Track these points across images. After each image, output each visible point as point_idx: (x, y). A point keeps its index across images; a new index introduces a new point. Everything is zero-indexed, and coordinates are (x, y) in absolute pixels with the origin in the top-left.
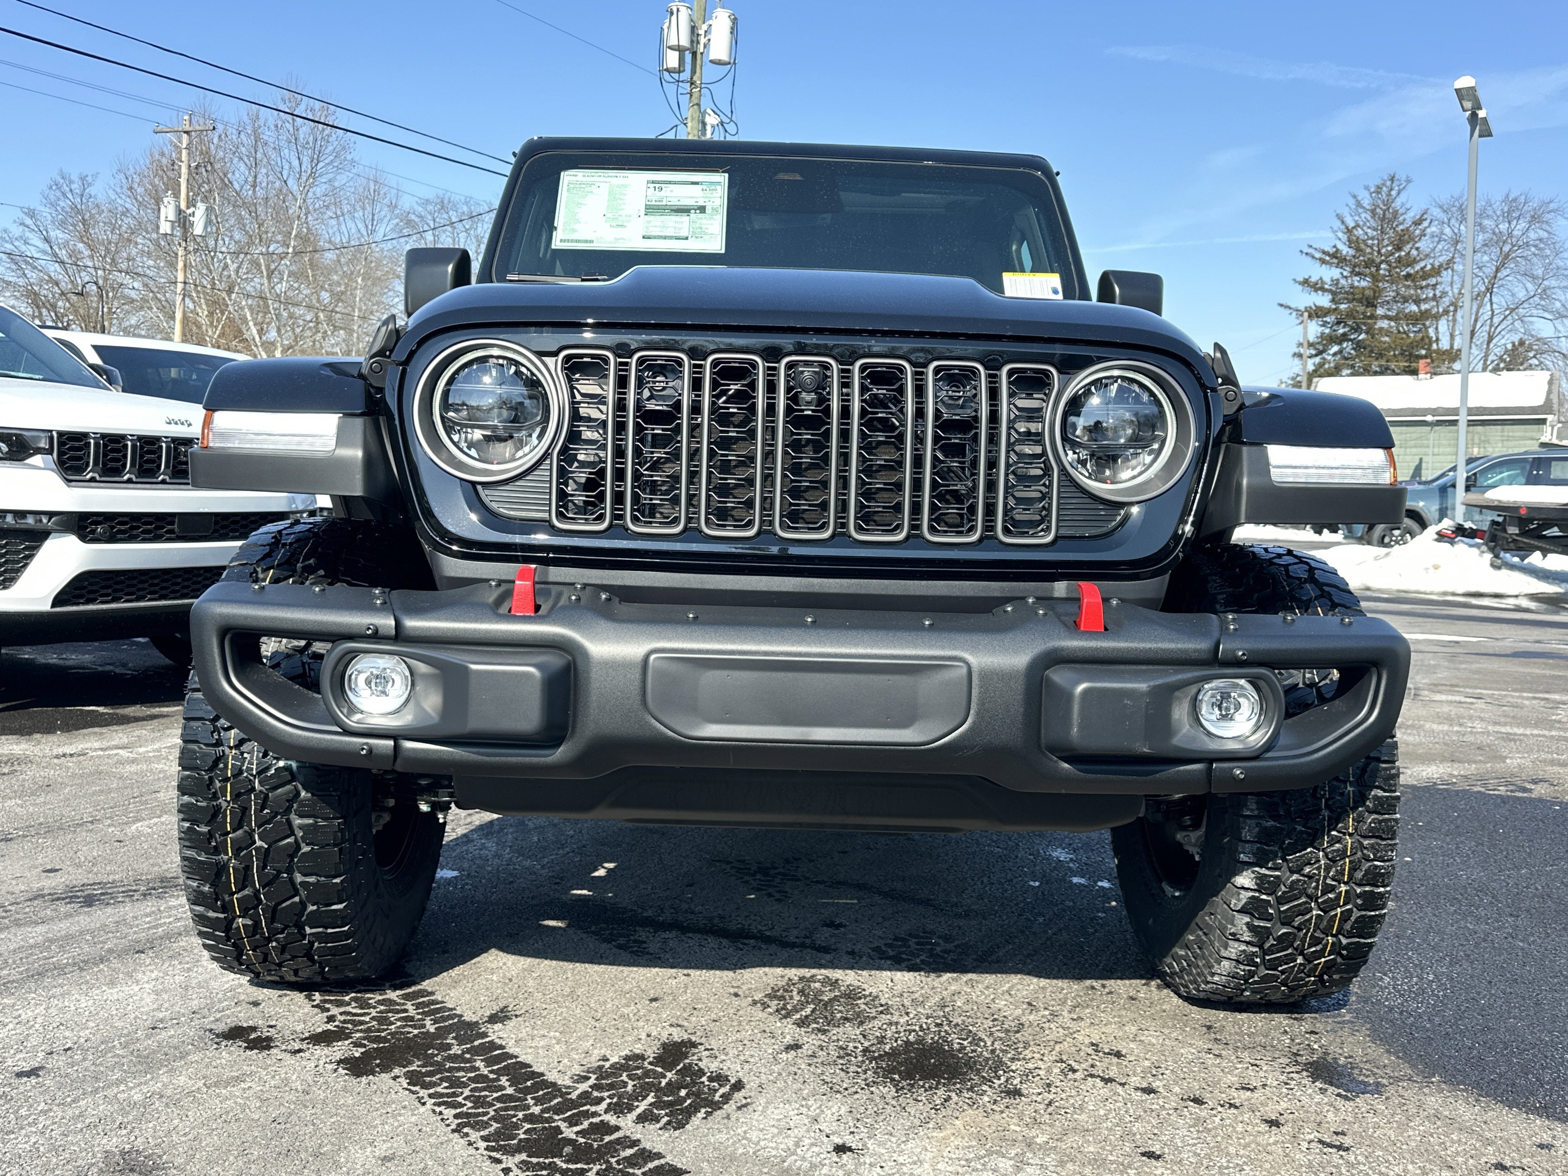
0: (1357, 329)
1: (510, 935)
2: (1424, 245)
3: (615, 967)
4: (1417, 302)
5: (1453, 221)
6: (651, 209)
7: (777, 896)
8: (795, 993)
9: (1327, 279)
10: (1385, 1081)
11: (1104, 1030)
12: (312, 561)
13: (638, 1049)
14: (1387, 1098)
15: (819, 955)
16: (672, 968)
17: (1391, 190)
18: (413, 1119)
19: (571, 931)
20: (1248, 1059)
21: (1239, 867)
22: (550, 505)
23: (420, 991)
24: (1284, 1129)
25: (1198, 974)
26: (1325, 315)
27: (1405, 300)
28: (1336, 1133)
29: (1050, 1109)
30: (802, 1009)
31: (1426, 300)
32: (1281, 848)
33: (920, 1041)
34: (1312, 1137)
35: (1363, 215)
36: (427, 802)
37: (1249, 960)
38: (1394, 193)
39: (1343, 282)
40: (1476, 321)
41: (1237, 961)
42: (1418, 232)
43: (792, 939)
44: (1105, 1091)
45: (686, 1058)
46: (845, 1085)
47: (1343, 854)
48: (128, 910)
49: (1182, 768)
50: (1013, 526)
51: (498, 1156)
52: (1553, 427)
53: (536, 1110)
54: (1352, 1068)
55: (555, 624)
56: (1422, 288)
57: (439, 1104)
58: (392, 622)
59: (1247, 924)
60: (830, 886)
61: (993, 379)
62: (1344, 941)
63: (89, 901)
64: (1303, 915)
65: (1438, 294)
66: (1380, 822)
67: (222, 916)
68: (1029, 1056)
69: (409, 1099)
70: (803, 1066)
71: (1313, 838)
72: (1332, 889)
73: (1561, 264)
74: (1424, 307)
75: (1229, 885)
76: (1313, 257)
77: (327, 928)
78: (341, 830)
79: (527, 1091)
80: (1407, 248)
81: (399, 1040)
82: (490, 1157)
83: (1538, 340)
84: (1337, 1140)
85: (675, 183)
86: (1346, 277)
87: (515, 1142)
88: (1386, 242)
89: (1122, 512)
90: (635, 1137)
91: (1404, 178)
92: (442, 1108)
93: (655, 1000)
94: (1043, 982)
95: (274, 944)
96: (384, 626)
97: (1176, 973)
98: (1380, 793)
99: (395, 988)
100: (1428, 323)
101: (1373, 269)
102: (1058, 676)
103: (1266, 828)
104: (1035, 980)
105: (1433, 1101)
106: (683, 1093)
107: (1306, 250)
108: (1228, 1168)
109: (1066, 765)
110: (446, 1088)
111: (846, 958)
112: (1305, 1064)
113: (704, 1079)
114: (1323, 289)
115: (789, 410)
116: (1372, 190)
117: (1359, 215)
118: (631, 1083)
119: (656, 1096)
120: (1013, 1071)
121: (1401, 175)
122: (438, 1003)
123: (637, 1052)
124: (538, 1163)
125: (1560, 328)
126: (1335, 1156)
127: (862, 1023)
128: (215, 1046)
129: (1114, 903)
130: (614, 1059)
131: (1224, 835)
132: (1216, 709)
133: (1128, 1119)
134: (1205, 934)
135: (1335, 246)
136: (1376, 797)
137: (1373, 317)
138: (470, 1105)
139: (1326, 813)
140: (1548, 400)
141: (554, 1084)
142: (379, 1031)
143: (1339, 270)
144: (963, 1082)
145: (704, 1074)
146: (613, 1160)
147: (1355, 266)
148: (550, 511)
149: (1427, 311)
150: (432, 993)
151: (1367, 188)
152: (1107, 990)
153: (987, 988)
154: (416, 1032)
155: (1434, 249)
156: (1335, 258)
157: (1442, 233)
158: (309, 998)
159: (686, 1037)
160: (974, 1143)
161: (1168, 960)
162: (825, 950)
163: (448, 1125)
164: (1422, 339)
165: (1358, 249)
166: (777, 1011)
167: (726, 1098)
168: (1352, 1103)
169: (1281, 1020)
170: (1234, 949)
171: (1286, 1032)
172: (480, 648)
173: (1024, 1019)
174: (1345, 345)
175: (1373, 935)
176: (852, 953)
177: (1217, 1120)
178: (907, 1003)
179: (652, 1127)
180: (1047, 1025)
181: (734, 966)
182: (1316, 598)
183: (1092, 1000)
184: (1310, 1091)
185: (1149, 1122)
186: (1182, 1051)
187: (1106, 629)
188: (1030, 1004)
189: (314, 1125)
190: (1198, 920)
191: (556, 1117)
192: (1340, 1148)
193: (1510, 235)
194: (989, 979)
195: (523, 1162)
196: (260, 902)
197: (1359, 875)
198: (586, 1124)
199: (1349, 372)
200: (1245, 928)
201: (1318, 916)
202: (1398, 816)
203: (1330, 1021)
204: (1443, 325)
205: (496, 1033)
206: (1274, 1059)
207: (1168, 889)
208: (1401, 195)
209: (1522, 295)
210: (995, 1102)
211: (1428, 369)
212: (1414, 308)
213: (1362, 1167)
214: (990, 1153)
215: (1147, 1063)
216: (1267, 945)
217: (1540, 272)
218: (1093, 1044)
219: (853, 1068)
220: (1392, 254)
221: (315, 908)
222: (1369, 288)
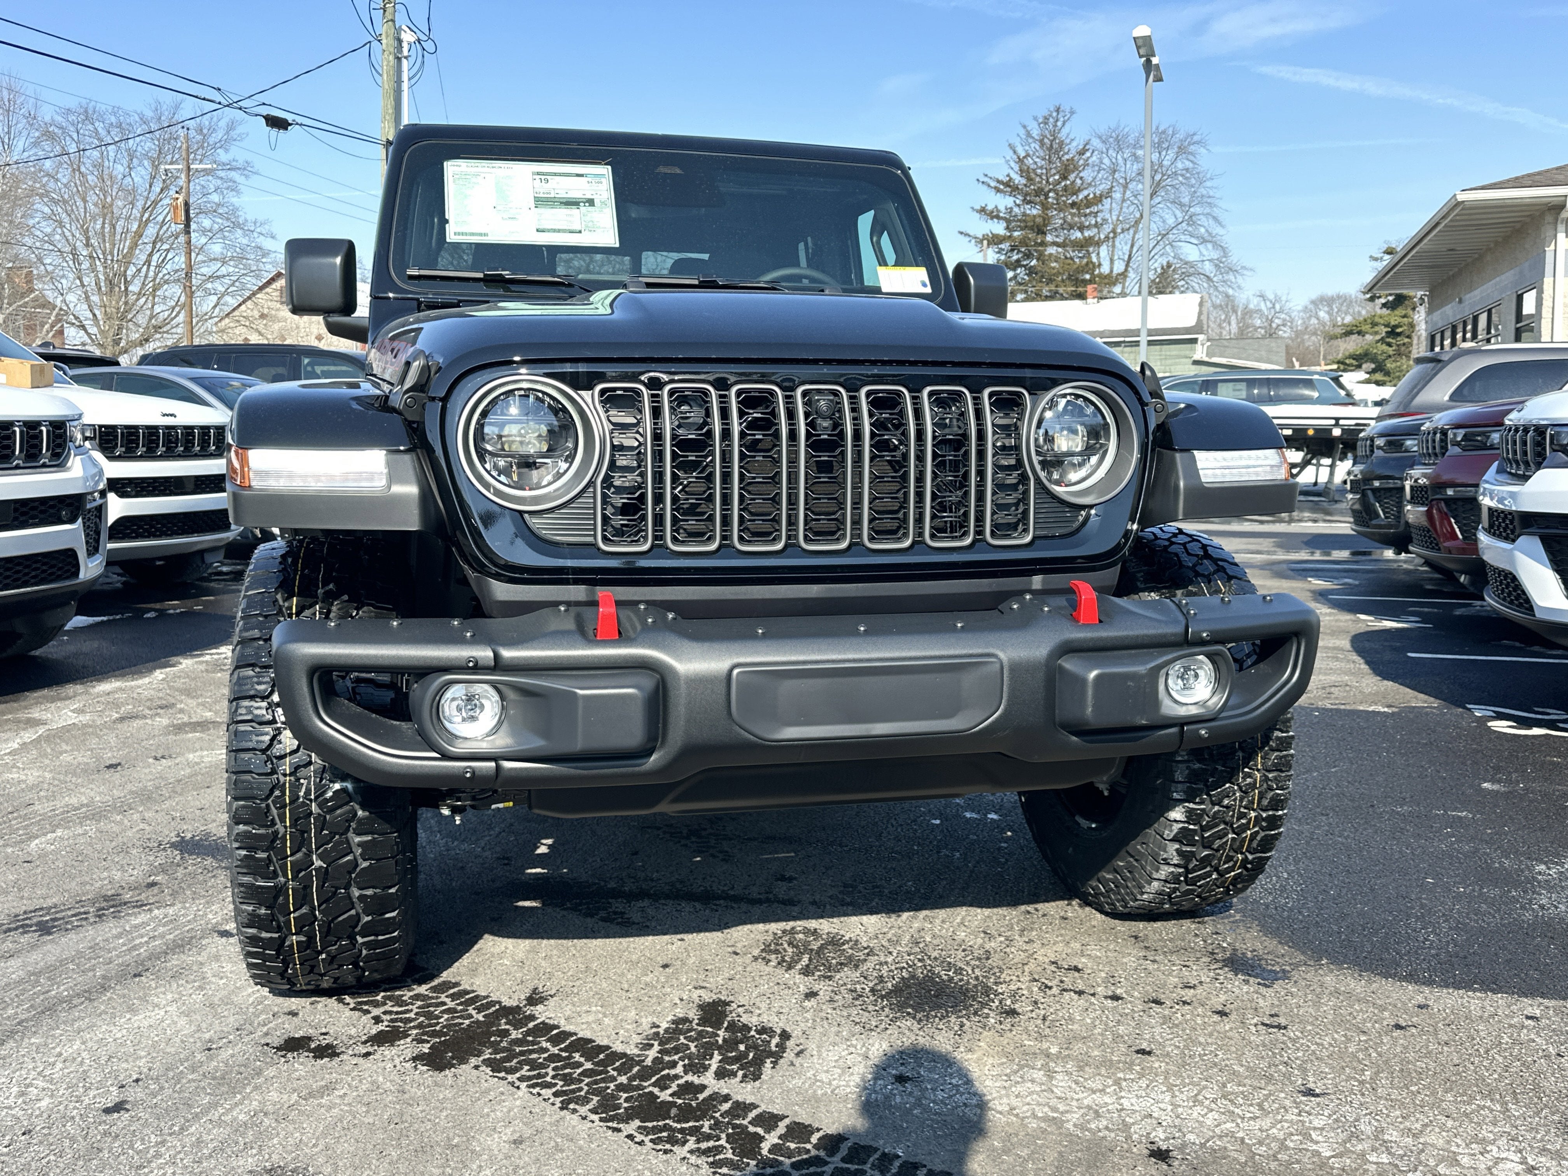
0: (1028, 256)
1: (493, 919)
2: (1088, 174)
3: (613, 940)
4: (1081, 229)
5: (1111, 152)
6: (541, 202)
7: (721, 856)
8: (786, 946)
9: (1002, 208)
10: (1288, 968)
11: (1054, 948)
12: (331, 586)
13: (680, 1013)
14: (1296, 982)
15: (788, 908)
16: (665, 934)
17: (1057, 120)
18: (518, 1103)
19: (549, 910)
20: (1178, 962)
21: (1172, 804)
22: (595, 530)
23: (444, 983)
24: (1233, 1017)
25: (1127, 894)
26: (1001, 243)
27: (1071, 227)
28: (1272, 1016)
29: (1047, 1023)
30: (800, 960)
31: (1089, 227)
32: (1206, 785)
33: (913, 976)
34: (1255, 1021)
35: (1033, 145)
36: (449, 806)
37: (1175, 878)
38: (1059, 124)
39: (1016, 210)
40: (1132, 246)
41: (1166, 881)
42: (1081, 162)
43: (755, 896)
44: (1082, 1002)
45: (727, 1016)
46: (874, 1024)
47: (1253, 786)
48: (91, 933)
49: (1163, 732)
50: (999, 529)
51: (615, 1125)
52: (1203, 345)
53: (623, 1079)
54: (1259, 960)
55: (643, 647)
56: (1086, 216)
57: (533, 1086)
58: (491, 654)
59: (1177, 850)
60: (762, 842)
61: (977, 401)
62: (1250, 857)
63: (45, 929)
64: (1221, 838)
65: (1099, 219)
66: (1281, 758)
67: (276, 935)
68: (1008, 979)
69: (503, 1086)
70: (829, 1011)
71: (1231, 777)
72: (1242, 816)
73: (1205, 192)
74: (1087, 234)
75: (1162, 819)
76: (989, 186)
77: (377, 935)
78: (397, 844)
79: (604, 1063)
80: (1072, 177)
81: (455, 1031)
82: (609, 1128)
83: (1186, 263)
84: (1276, 1021)
85: (560, 175)
86: (1019, 206)
87: (622, 1110)
88: (1053, 171)
89: (1083, 513)
90: (725, 1091)
91: (1068, 110)
92: (537, 1090)
93: (665, 966)
94: (987, 912)
95: (324, 956)
96: (482, 658)
97: (1102, 894)
98: (1280, 734)
99: (420, 983)
100: (1091, 249)
101: (1042, 197)
102: (1069, 664)
103: (1194, 770)
104: (979, 910)
105: (1329, 980)
106: (742, 1047)
107: (982, 179)
108: (1205, 1055)
109: (1074, 738)
110: (529, 1070)
111: (812, 908)
112: (1224, 961)
113: (753, 1033)
114: (998, 217)
115: (808, 435)
116: (1041, 120)
117: (1029, 145)
118: (692, 1046)
119: (720, 1054)
120: (1002, 994)
121: (1066, 107)
122: (468, 993)
123: (681, 1015)
124: (654, 1127)
125: (1205, 253)
126: (1279, 1034)
127: (856, 967)
128: (283, 1060)
129: (1009, 833)
130: (664, 1025)
131: (1158, 778)
132: (1180, 681)
133: (1111, 1024)
134: (1136, 860)
135: (1008, 175)
136: (1278, 738)
137: (1043, 244)
138: (561, 1083)
139: (1241, 754)
140: (1199, 321)
141: (624, 1055)
142: (431, 1025)
143: (1012, 199)
144: (966, 1008)
145: (751, 1029)
146: (717, 1115)
147: (1026, 195)
148: (595, 536)
149: (1090, 238)
150: (457, 984)
151: (1035, 119)
152: (1041, 913)
153: (943, 922)
154: (467, 1022)
155: (1094, 179)
156: (1009, 187)
157: (1101, 162)
158: (341, 1001)
159: (715, 997)
160: (1004, 1060)
161: (1094, 883)
162: (791, 902)
163: (553, 1104)
164: (1087, 264)
165: (1029, 179)
166: (779, 963)
167: (782, 1047)
168: (1271, 990)
169: (1187, 924)
170: (1164, 872)
171: (1196, 935)
172: (574, 673)
173: (987, 947)
174: (1019, 271)
175: (1270, 850)
176: (814, 903)
177: (1179, 1015)
178: (886, 944)
179: (733, 1081)
180: (1008, 950)
181: (722, 926)
182: (1214, 573)
183: (1033, 923)
184: (1237, 983)
185: (1129, 1025)
186: (1124, 960)
187: (1100, 621)
188: (985, 933)
189: (429, 1120)
190: (1129, 848)
191: (645, 1084)
192: (1279, 1027)
193: (1161, 165)
194: (942, 913)
195: (639, 1128)
196: (316, 918)
197: (1265, 802)
198: (674, 1088)
199: (1023, 296)
200: (1175, 853)
201: (1233, 839)
202: (1292, 751)
203: (1226, 921)
204: (1104, 250)
205: (543, 1013)
206: (1198, 959)
207: (1084, 823)
208: (1067, 125)
209: (1171, 221)
210: (1001, 1022)
211: (1095, 294)
212: (1078, 235)
213: (1301, 1041)
214: (1021, 1067)
215: (1103, 975)
216: (1191, 866)
217: (1186, 200)
218: (1053, 963)
219: (871, 1008)
220: (1060, 183)
221: (370, 918)
222: (1040, 216)
